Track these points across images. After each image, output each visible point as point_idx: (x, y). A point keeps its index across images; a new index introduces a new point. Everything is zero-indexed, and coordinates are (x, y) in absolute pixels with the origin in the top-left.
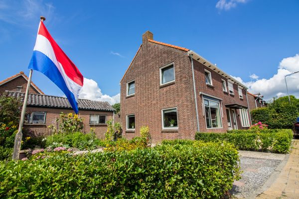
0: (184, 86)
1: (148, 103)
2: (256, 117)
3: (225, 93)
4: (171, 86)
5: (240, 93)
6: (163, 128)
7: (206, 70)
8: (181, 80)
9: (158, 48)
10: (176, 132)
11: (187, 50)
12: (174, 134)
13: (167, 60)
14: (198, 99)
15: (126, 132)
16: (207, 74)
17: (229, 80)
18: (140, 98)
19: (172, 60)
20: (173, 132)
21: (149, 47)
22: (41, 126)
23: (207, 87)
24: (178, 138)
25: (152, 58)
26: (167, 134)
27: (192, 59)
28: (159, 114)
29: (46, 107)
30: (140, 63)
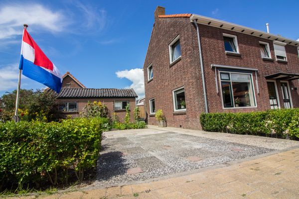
0: (189, 60)
3: (266, 60)
4: (179, 63)
6: (175, 110)
7: (225, 35)
8: (186, 53)
9: (166, 23)
10: (185, 114)
11: (189, 15)
12: (183, 116)
13: (174, 34)
15: (150, 116)
17: (276, 42)
18: (157, 81)
19: (177, 32)
21: (160, 23)
22: (75, 113)
23: (226, 57)
24: (186, 120)
25: (163, 36)
26: (177, 116)
27: (196, 25)
28: (171, 95)
29: (77, 98)
30: (154, 44)
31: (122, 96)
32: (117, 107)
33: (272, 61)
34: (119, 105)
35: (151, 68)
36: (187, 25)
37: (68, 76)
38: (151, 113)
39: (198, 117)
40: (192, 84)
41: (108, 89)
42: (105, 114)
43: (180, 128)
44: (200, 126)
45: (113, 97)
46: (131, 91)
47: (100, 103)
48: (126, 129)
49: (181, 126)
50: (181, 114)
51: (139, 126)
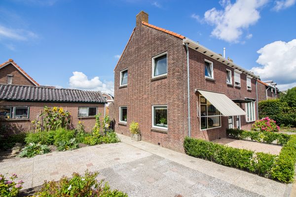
0: (176, 82)
1: (140, 96)
2: (264, 109)
3: (229, 86)
4: (163, 80)
5: (249, 83)
6: (153, 126)
7: (206, 60)
8: (173, 74)
9: (151, 33)
10: (165, 133)
11: (182, 37)
12: (164, 134)
13: (160, 49)
14: (192, 97)
15: (119, 124)
16: (208, 64)
17: (236, 70)
18: (132, 90)
19: (165, 48)
20: (162, 132)
21: (143, 31)
22: (25, 121)
23: (205, 82)
24: (167, 139)
25: (146, 45)
26: (156, 133)
27: (187, 48)
28: (150, 110)
29: (28, 101)
30: (133, 50)
31: (89, 101)
32: (83, 114)
33: (231, 86)
34: (85, 112)
36: (178, 46)
37: (11, 64)
38: (121, 122)
39: (181, 140)
40: (178, 106)
41: (70, 90)
42: (66, 122)
43: (158, 146)
44: (183, 149)
45: (79, 102)
46: (99, 94)
47: (62, 109)
48: (96, 144)
49: (159, 144)
50: (161, 132)
51: (112, 141)
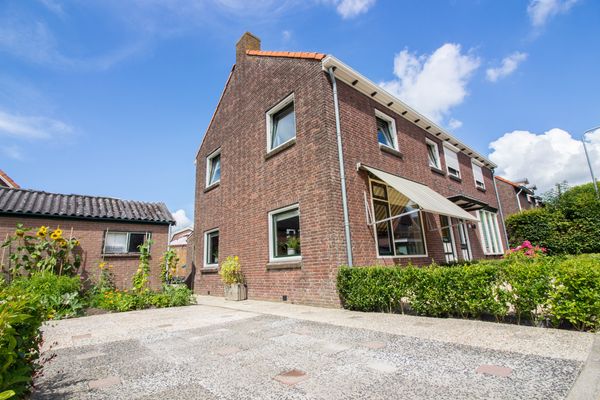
0: (314, 148)
1: (244, 199)
3: (434, 171)
4: (288, 152)
5: (478, 175)
6: (272, 259)
7: (378, 113)
8: (308, 133)
9: (263, 66)
10: (297, 268)
11: (319, 57)
12: (293, 273)
13: (280, 91)
14: (350, 181)
15: (203, 273)
16: (385, 124)
17: (445, 143)
18: (230, 189)
19: (289, 88)
20: (289, 268)
21: (248, 67)
23: (380, 153)
24: (301, 284)
25: (253, 92)
26: (278, 273)
27: (333, 79)
28: (264, 223)
30: (230, 108)
31: (130, 217)
32: (114, 248)
33: (442, 174)
34: (119, 242)
35: (215, 160)
36: (313, 76)
38: (206, 266)
39: (331, 276)
40: (320, 200)
41: (91, 198)
42: (68, 263)
43: (283, 303)
44: (335, 296)
45: (105, 220)
46: (158, 207)
47: (59, 233)
48: (134, 308)
49: (285, 298)
50: (287, 269)
51: (174, 299)
